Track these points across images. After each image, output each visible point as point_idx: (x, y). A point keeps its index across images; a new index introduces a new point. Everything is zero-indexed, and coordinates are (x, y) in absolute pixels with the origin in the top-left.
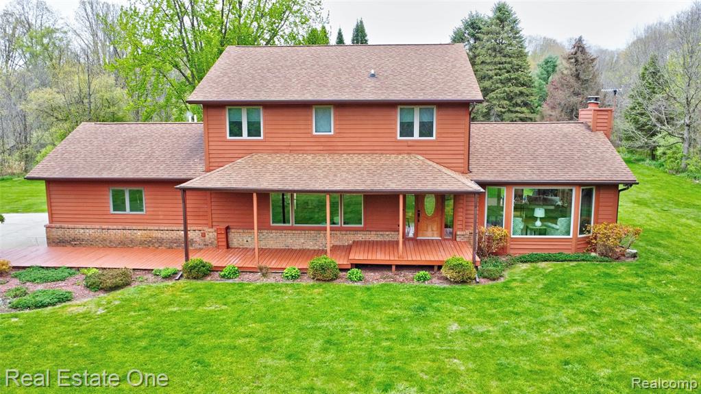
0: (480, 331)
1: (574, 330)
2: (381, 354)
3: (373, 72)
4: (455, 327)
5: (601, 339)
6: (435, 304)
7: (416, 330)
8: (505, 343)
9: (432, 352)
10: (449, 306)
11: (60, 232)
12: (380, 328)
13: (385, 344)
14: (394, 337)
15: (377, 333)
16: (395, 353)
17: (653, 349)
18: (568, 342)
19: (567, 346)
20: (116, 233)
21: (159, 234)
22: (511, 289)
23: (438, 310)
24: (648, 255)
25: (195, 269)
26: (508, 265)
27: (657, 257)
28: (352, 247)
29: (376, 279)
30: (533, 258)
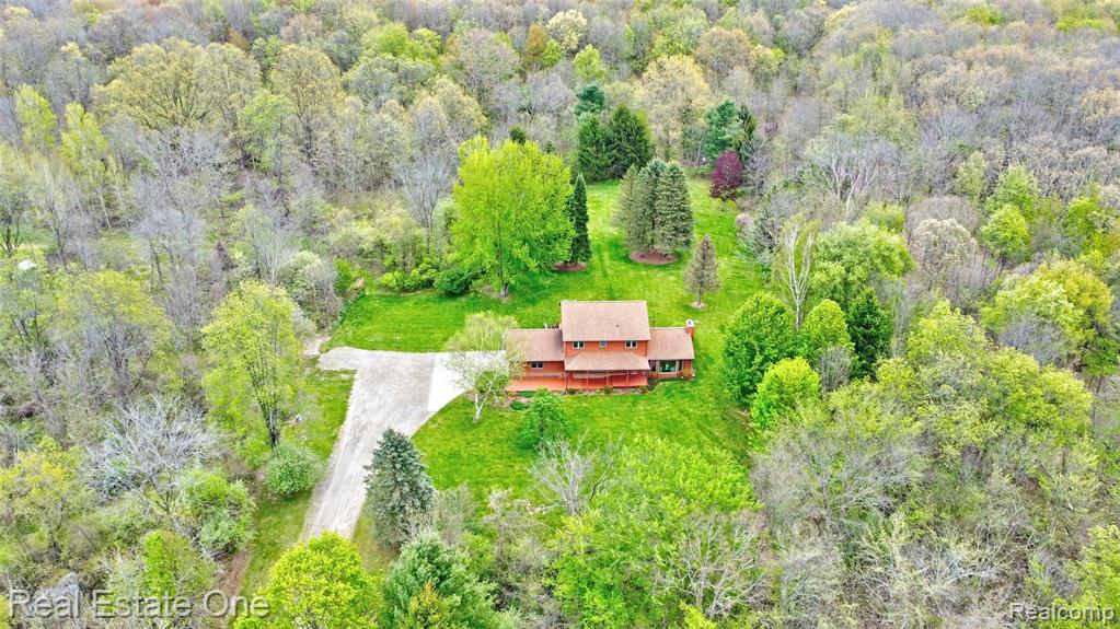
0: (647, 409)
1: (667, 408)
2: (628, 416)
3: (617, 324)
4: (642, 408)
5: (672, 410)
6: (637, 401)
7: (634, 409)
8: (652, 412)
9: (637, 415)
10: (640, 401)
12: (626, 409)
13: (628, 413)
16: (631, 415)
20: (533, 374)
21: (548, 375)
22: (656, 395)
23: (638, 403)
24: (699, 375)
25: (572, 392)
26: (657, 383)
27: (702, 376)
28: (612, 379)
29: (621, 392)
30: (664, 380)
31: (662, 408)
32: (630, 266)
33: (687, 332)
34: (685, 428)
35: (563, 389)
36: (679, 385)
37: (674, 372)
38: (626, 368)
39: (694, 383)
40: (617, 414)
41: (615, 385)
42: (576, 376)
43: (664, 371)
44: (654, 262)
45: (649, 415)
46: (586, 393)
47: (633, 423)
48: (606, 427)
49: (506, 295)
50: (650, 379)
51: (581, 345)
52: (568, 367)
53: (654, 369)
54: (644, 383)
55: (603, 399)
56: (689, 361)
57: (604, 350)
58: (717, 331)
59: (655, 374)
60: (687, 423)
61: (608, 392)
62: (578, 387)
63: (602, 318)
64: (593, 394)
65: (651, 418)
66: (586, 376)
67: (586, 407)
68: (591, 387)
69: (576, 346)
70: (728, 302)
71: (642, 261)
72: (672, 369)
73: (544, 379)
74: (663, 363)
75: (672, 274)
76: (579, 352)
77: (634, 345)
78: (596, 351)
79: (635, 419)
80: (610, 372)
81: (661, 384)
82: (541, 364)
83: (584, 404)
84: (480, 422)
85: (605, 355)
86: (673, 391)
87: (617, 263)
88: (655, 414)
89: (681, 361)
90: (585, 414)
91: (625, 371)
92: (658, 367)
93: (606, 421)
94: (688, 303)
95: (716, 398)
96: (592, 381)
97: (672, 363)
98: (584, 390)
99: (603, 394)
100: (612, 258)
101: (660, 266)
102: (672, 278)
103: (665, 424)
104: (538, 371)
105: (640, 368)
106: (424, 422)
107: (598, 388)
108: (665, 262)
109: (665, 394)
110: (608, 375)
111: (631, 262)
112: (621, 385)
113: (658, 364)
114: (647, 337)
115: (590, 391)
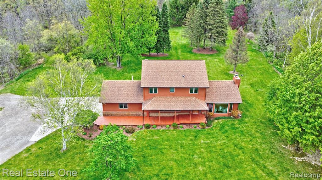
0: (207, 142)
1: (223, 141)
2: (191, 149)
3: (183, 75)
4: (202, 141)
5: (227, 144)
6: (198, 135)
7: (196, 143)
8: (211, 145)
9: (199, 148)
10: (201, 135)
11: (106, 113)
12: (189, 142)
13: (191, 146)
14: (192, 144)
15: (189, 144)
16: (193, 148)
17: (235, 146)
18: (221, 145)
19: (221, 146)
20: (121, 113)
21: (132, 113)
22: (213, 130)
23: (199, 137)
24: (244, 116)
25: (148, 127)
26: (213, 121)
27: (246, 116)
28: (178, 117)
29: (185, 127)
30: (218, 118)
31: (219, 143)
32: (192, 55)
33: (235, 83)
34: (241, 161)
35: (141, 124)
36: (230, 122)
37: (226, 112)
38: (189, 109)
39: (242, 122)
40: (182, 147)
41: (182, 122)
42: (152, 115)
43: (218, 111)
44: (205, 53)
45: (209, 148)
46: (158, 128)
47: (195, 156)
48: (172, 160)
49: (120, 67)
50: (208, 118)
51: (156, 91)
52: (144, 108)
53: (210, 110)
54: (203, 121)
55: (172, 133)
56: (237, 104)
57: (173, 95)
58: (249, 87)
59: (211, 114)
60: (242, 157)
61: (175, 127)
62: (153, 123)
63: (171, 71)
64: (164, 128)
65: (211, 152)
66: (160, 115)
67: (156, 140)
68: (162, 124)
69: (151, 91)
70: (251, 71)
71: (199, 53)
72: (224, 110)
73: (129, 116)
74: (217, 106)
75: (216, 58)
76: (154, 96)
77: (196, 91)
78: (167, 96)
79: (197, 151)
80: (178, 112)
81: (216, 121)
82: (126, 105)
83: (156, 137)
84: (65, 153)
85: (173, 99)
86: (227, 128)
87: (185, 54)
88: (214, 147)
89: (231, 104)
90: (155, 146)
91: (189, 111)
92: (214, 109)
93: (172, 154)
94: (228, 72)
95: (261, 134)
96: (163, 119)
97: (225, 106)
98: (157, 125)
99: (172, 129)
100: (183, 52)
101: (209, 55)
102: (216, 60)
103: (223, 157)
104: (123, 110)
105: (200, 109)
106: (20, 151)
107: (168, 123)
108: (211, 53)
109: (220, 129)
110: (176, 114)
111: (193, 53)
112: (186, 122)
113: (214, 106)
114: (207, 85)
115: (162, 126)
